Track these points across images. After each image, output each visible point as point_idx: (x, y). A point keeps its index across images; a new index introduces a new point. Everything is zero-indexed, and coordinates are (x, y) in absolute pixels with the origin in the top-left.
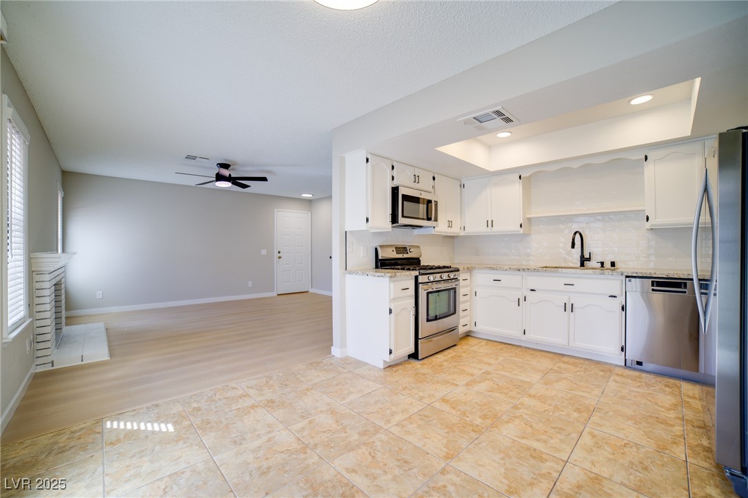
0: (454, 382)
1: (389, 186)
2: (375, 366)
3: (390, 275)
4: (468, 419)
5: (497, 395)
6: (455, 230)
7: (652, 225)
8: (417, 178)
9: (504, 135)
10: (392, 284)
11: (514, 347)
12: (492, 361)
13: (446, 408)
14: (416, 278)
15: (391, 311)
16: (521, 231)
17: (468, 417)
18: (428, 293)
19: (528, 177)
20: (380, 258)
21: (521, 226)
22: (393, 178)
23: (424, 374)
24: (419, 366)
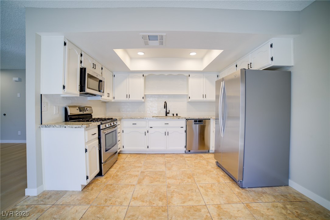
0: (131, 184)
1: (79, 66)
2: (73, 191)
3: (86, 126)
4: (155, 205)
5: (156, 183)
6: (110, 99)
7: (191, 100)
8: (95, 66)
9: (141, 54)
10: (86, 132)
11: (144, 155)
12: (140, 165)
13: (139, 203)
14: (99, 127)
15: (86, 151)
16: (143, 100)
17: (154, 204)
18: (106, 135)
19: (147, 76)
20: (69, 114)
21: (143, 98)
22: (81, 62)
23: (111, 185)
24: (105, 180)
